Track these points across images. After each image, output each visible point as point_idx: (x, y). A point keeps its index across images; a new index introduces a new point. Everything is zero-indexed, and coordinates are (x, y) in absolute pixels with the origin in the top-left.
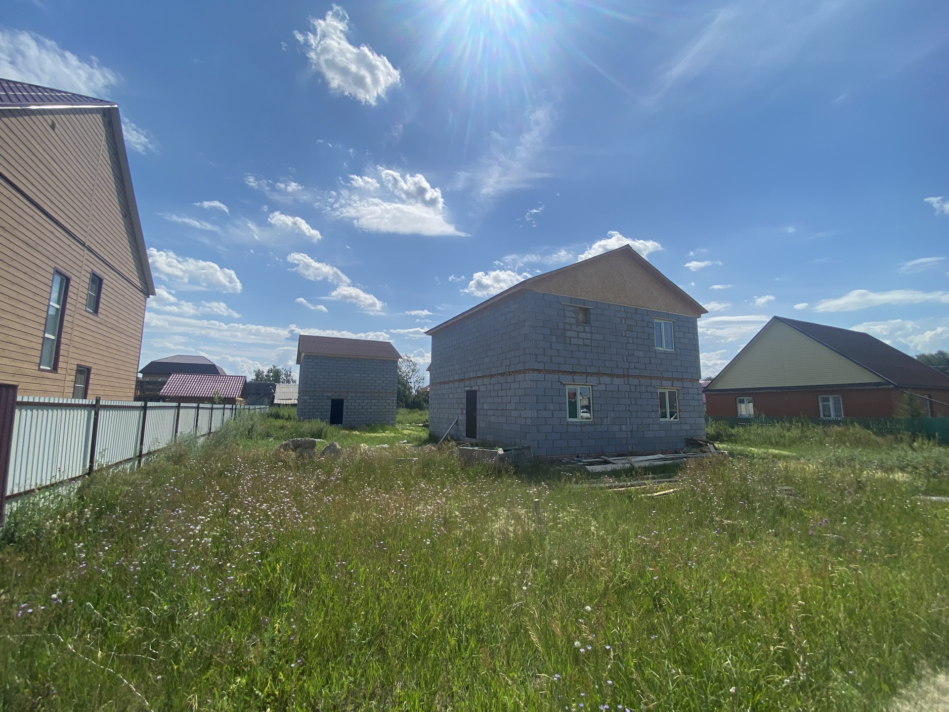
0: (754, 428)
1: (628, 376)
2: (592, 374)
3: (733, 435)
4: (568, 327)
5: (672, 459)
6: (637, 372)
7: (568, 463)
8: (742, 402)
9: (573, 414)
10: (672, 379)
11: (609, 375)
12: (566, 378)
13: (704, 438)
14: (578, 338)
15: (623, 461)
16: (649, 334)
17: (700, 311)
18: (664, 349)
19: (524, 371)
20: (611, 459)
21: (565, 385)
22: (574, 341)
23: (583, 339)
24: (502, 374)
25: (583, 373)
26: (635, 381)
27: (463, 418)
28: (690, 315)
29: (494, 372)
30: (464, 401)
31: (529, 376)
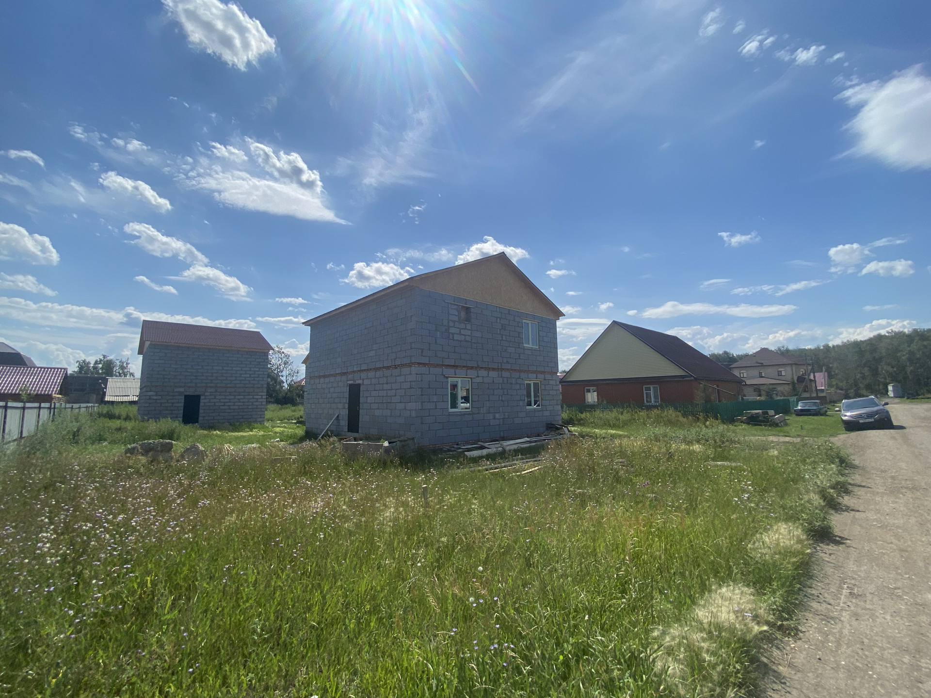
0: (598, 413)
1: (502, 370)
2: (472, 368)
3: (582, 419)
4: (451, 324)
5: (536, 441)
6: (509, 366)
7: (449, 450)
8: (589, 391)
9: (454, 405)
10: (536, 372)
11: (486, 369)
12: (449, 372)
13: (560, 422)
14: (460, 334)
15: (496, 446)
16: (519, 333)
17: (559, 314)
18: (530, 346)
19: (410, 365)
20: (486, 445)
21: (447, 378)
22: (456, 337)
23: (465, 335)
24: (388, 368)
25: (464, 367)
26: (506, 374)
27: (345, 413)
28: (551, 317)
29: (379, 365)
30: (347, 395)
31: (414, 369)
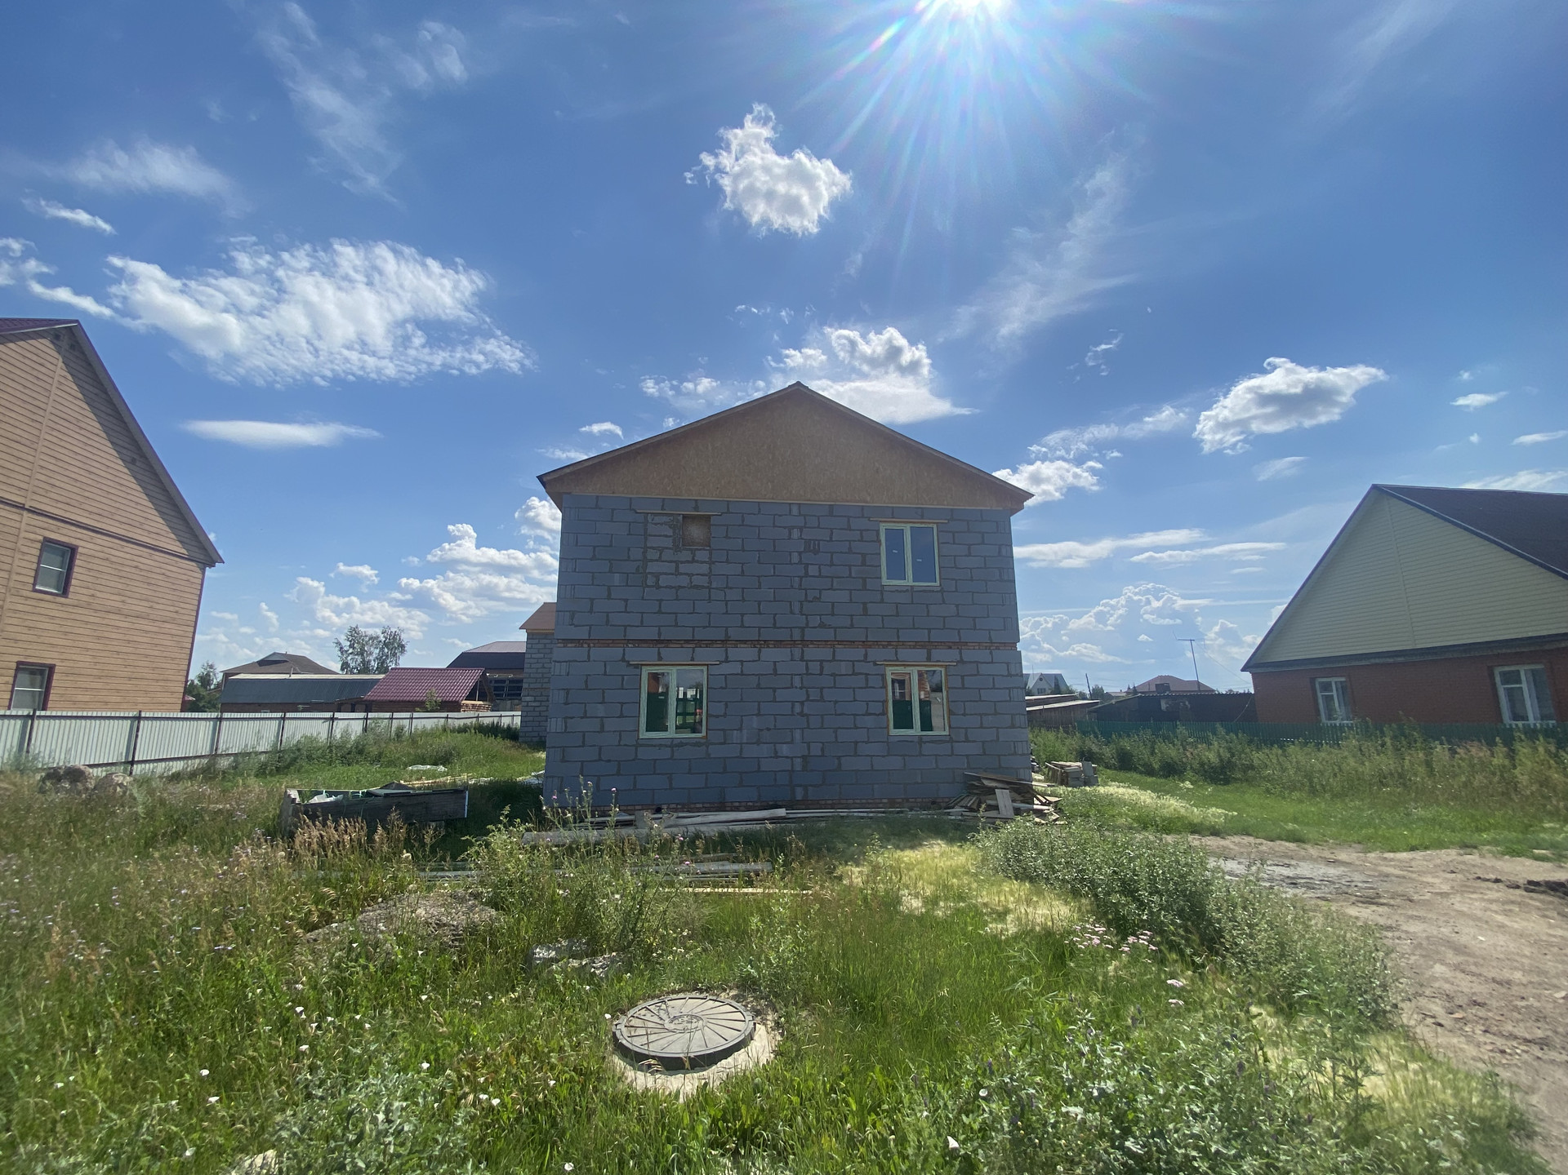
1: (804, 643)
2: (710, 643)
4: (652, 555)
6: (828, 634)
8: (1327, 688)
9: (656, 721)
10: (928, 645)
12: (635, 654)
14: (677, 573)
16: (864, 555)
18: (908, 582)
21: (638, 666)
22: (665, 581)
23: (690, 575)
25: (687, 641)
26: (820, 653)
